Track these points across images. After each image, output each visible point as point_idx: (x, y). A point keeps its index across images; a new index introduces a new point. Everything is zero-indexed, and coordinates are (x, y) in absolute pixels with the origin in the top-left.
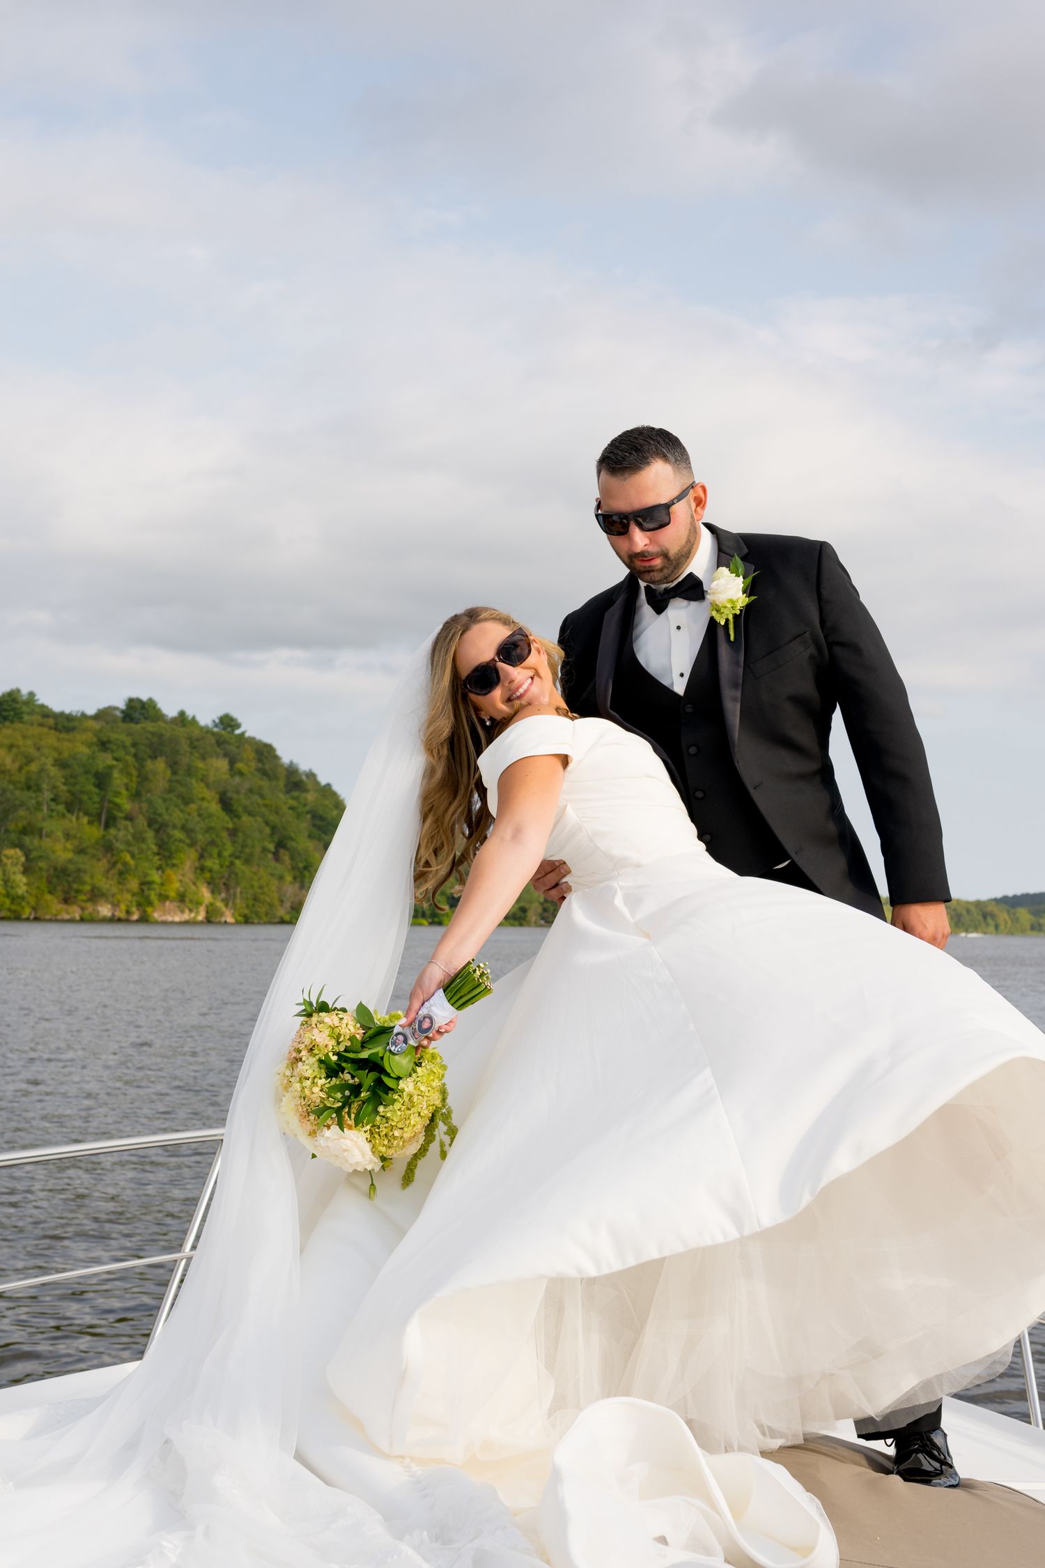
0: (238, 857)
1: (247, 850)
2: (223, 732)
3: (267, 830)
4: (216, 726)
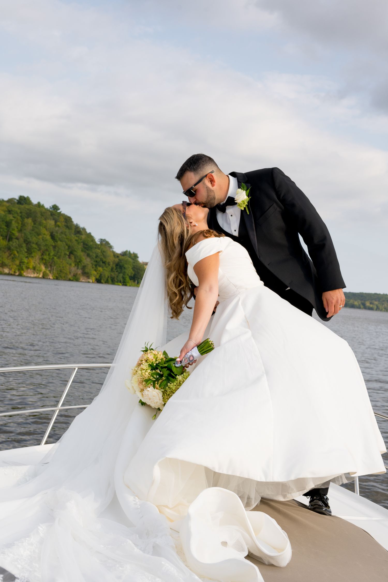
0: (55, 256)
1: (59, 254)
2: (53, 211)
3: (67, 247)
4: (51, 208)
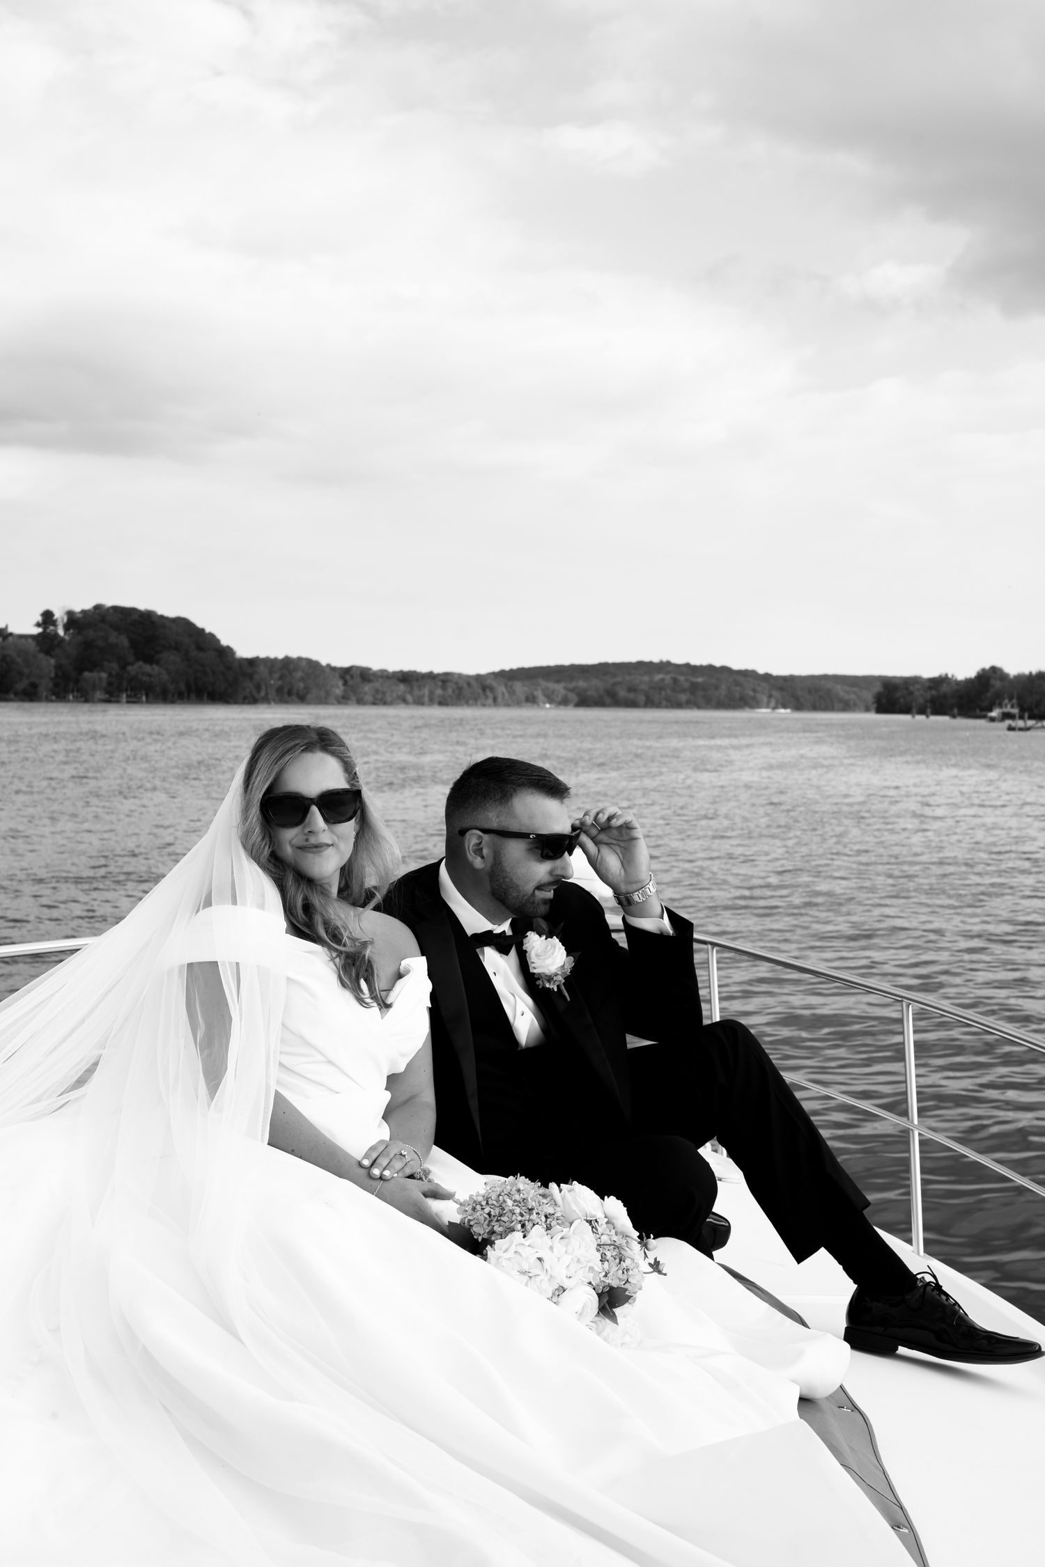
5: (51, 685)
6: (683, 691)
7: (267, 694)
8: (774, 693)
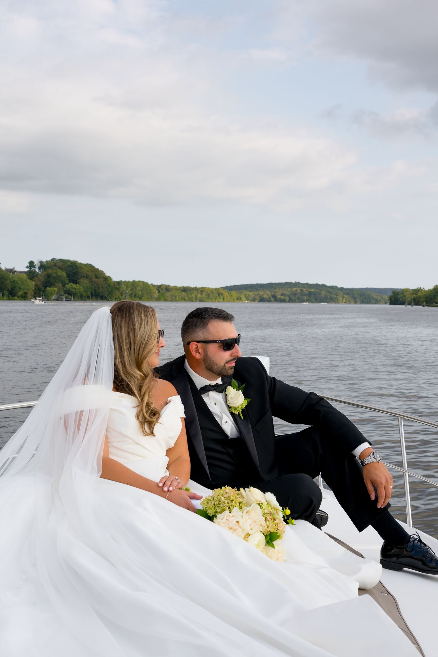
5: (33, 293)
6: (305, 295)
7: (125, 297)
8: (345, 296)
